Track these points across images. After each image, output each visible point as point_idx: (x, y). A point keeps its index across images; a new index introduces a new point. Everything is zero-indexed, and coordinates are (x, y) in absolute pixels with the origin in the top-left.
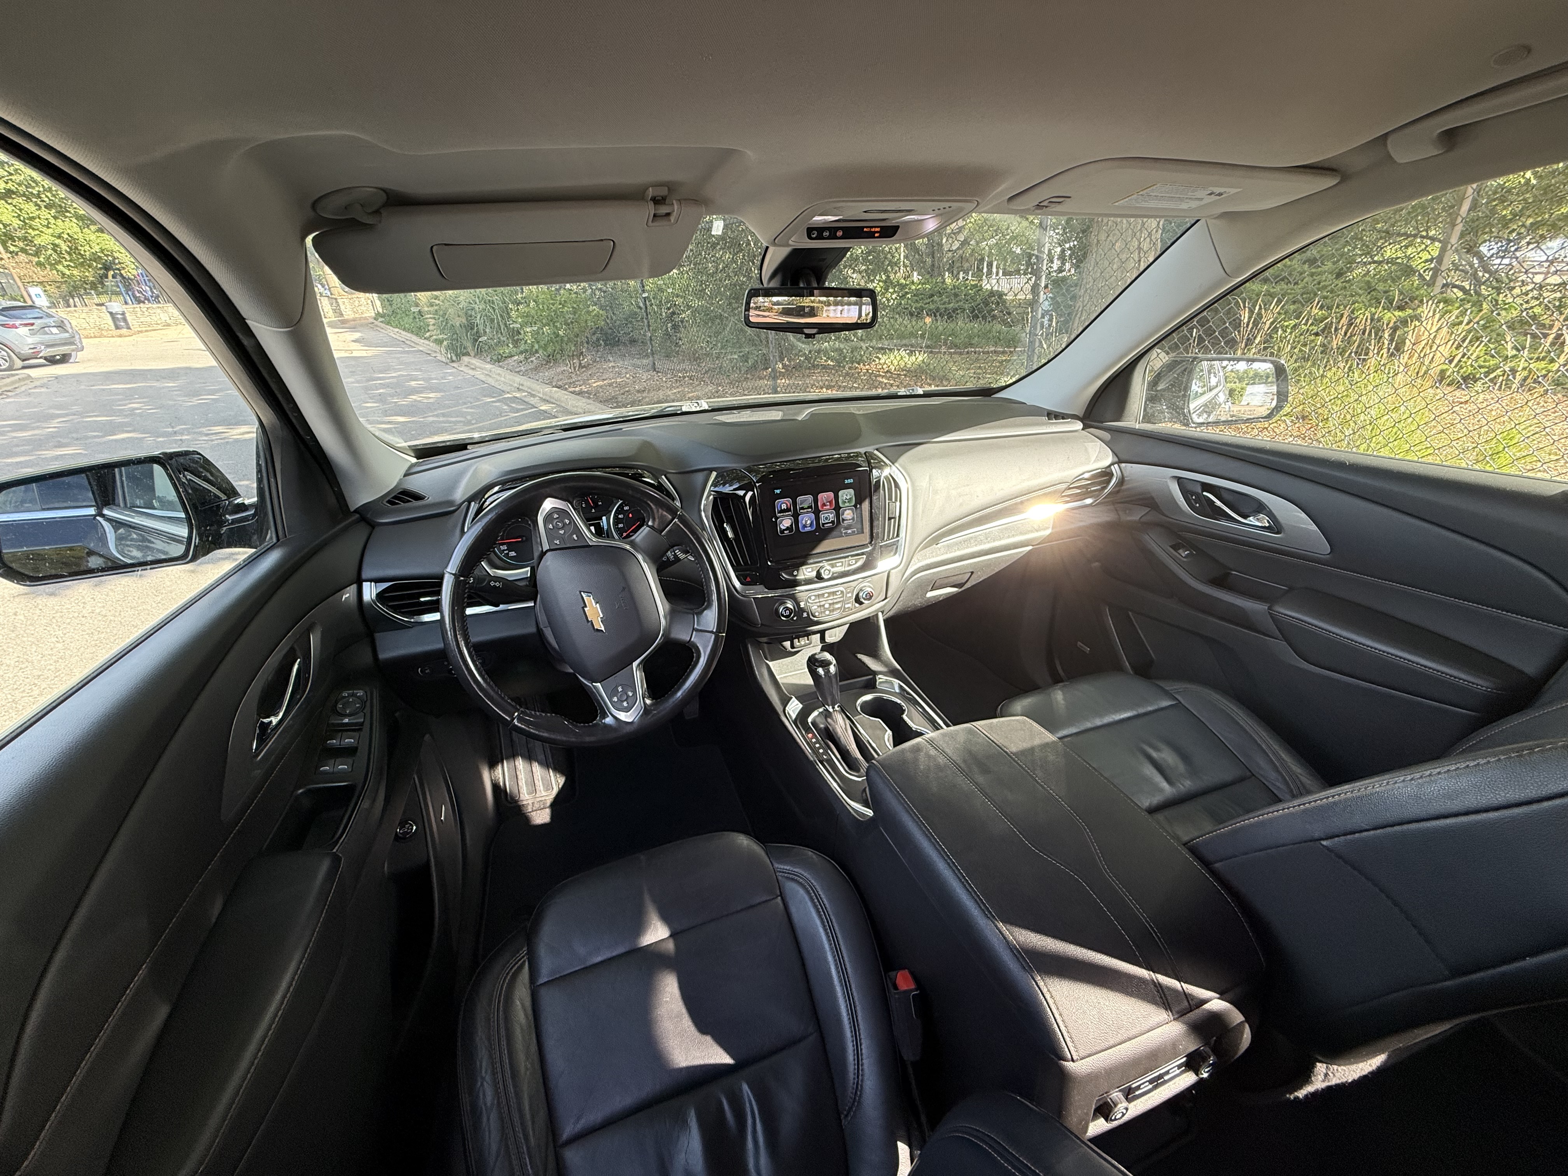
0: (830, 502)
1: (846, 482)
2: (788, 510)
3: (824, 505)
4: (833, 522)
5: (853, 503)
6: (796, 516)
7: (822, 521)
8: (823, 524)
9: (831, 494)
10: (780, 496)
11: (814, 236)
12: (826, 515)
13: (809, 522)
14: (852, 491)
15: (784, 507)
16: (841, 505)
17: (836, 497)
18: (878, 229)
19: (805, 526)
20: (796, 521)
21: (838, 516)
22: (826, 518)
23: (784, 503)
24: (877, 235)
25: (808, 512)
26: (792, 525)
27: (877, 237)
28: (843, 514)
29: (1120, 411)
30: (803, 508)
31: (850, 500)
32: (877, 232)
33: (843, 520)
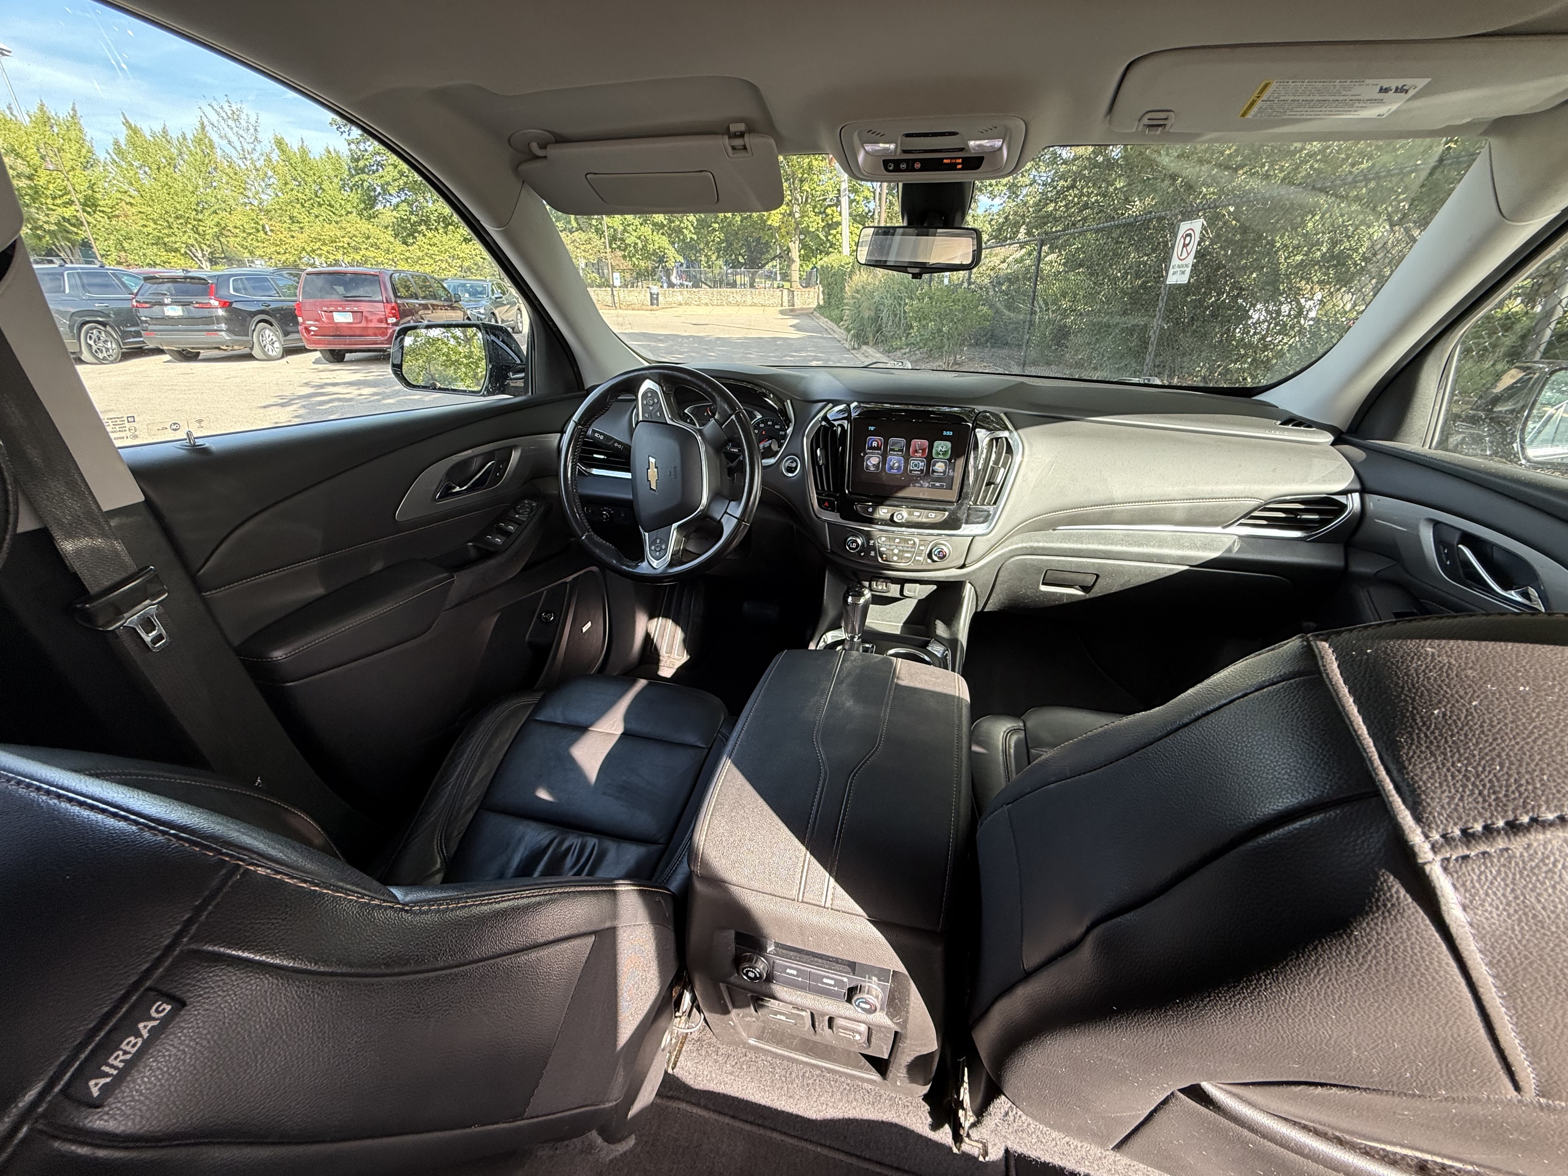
0: (923, 450)
1: (945, 433)
2: (878, 448)
3: (916, 451)
4: (922, 471)
5: (948, 456)
6: (884, 456)
7: (910, 467)
8: (911, 471)
9: (926, 443)
10: (873, 434)
11: (891, 168)
12: (916, 462)
13: (896, 465)
14: (949, 444)
15: (875, 444)
16: (934, 456)
17: (931, 447)
18: (960, 161)
19: (892, 468)
20: (884, 460)
21: (928, 465)
22: (916, 465)
23: (875, 441)
24: (959, 166)
25: (898, 455)
26: (879, 463)
27: (959, 169)
28: (934, 465)
29: (1395, 429)
30: (893, 450)
31: (945, 453)
32: (959, 164)
33: (934, 471)
